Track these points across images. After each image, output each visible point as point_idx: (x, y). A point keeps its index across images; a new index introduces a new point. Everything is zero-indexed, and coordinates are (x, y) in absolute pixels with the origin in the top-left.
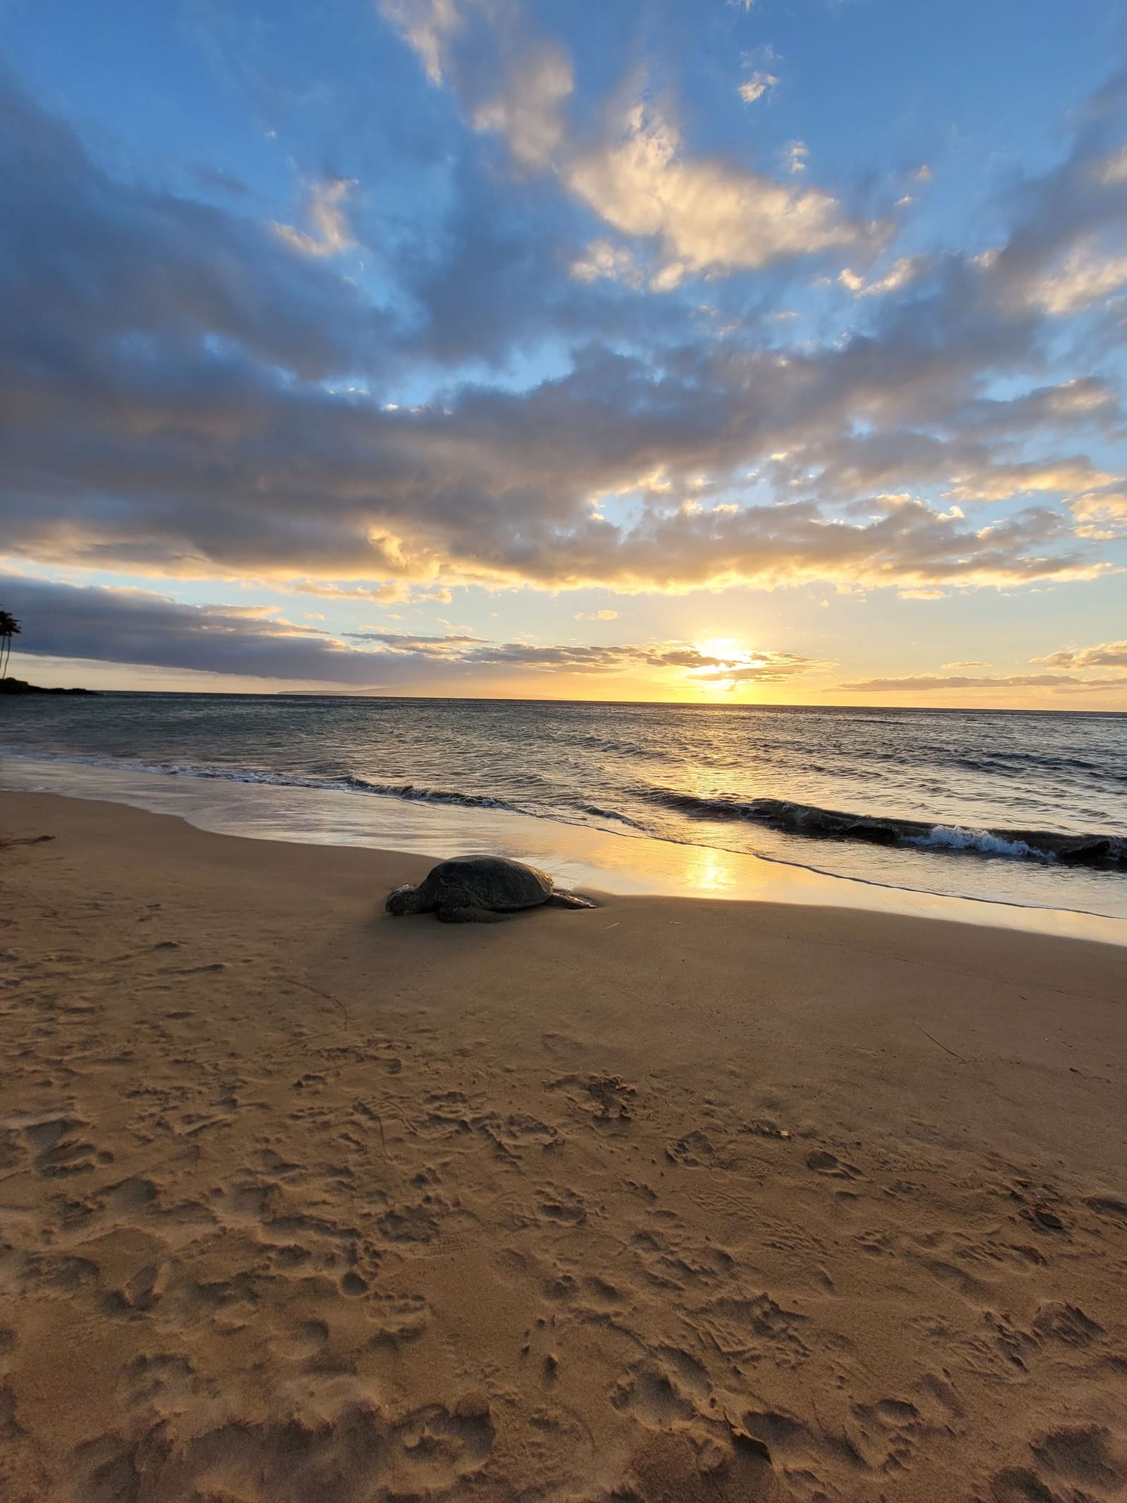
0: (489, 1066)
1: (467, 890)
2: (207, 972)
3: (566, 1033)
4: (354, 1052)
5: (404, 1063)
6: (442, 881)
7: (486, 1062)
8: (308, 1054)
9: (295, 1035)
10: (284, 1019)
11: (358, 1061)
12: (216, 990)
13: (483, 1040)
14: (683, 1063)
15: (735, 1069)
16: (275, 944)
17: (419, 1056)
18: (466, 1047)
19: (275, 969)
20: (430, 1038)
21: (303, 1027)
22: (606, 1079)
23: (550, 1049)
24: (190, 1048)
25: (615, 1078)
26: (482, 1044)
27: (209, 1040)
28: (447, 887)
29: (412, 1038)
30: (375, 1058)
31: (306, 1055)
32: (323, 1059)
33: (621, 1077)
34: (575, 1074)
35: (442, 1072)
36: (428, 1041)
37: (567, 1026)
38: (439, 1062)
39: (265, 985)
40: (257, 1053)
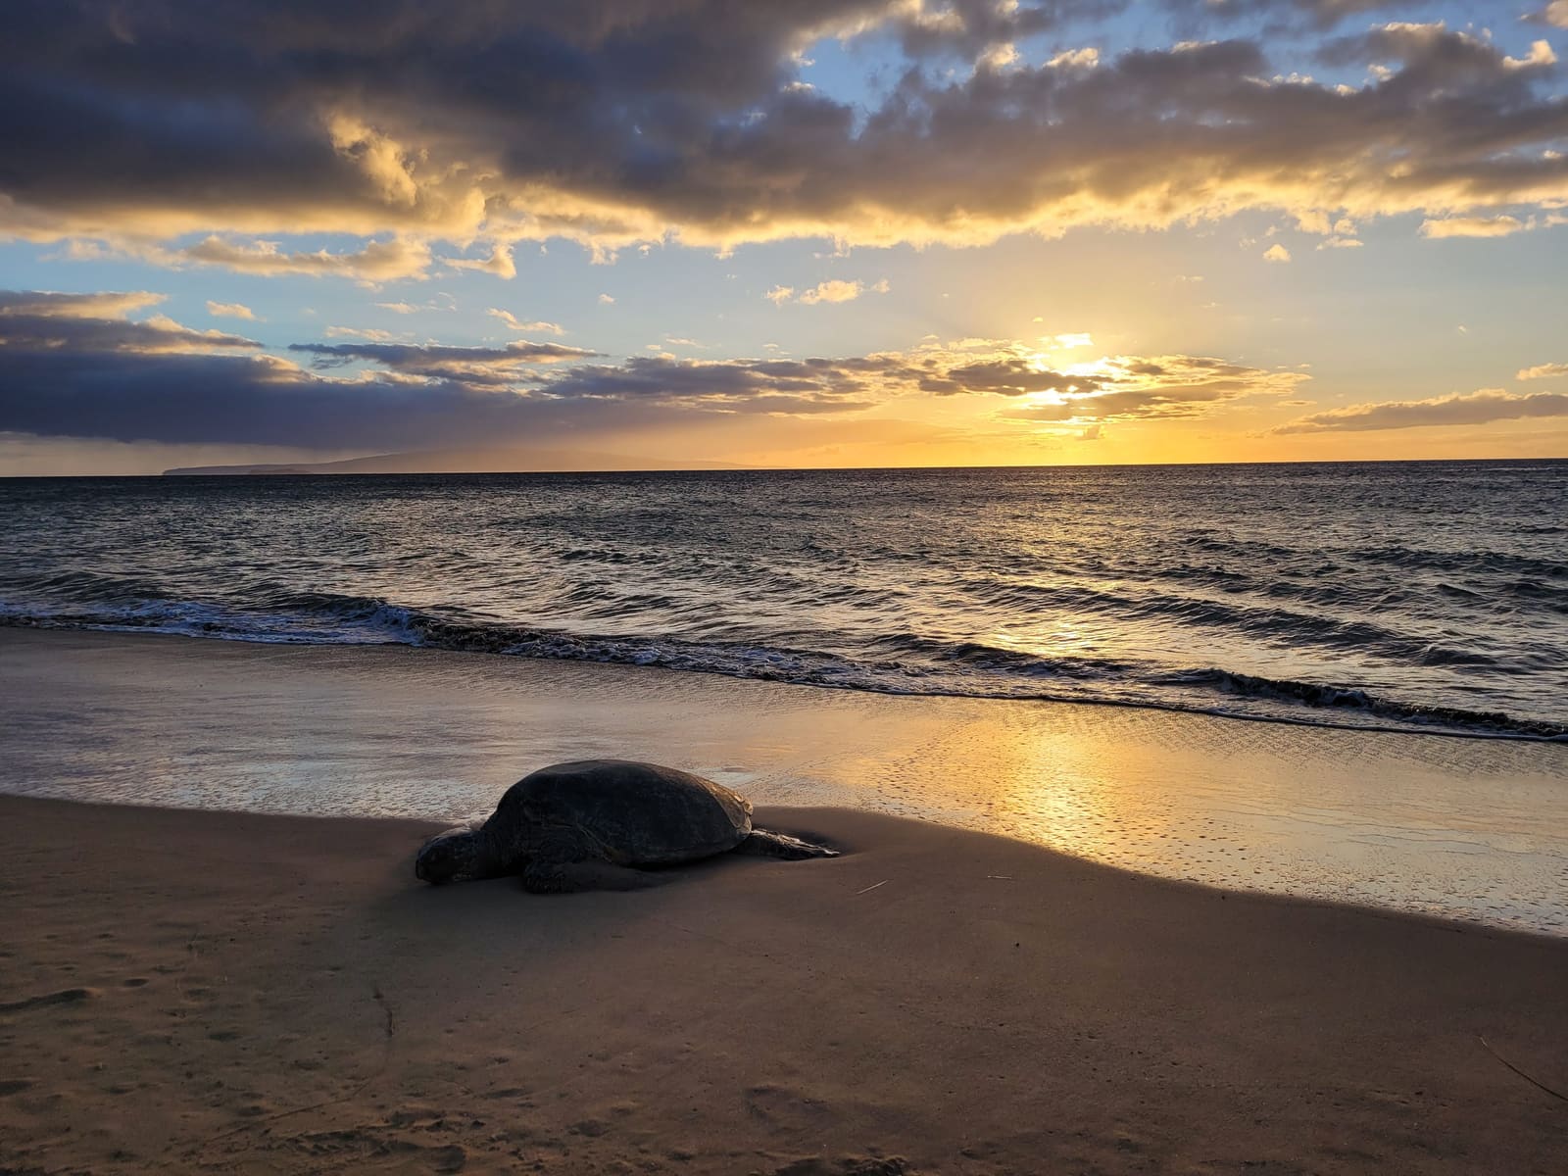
0: (643, 1152)
1: (581, 828)
2: (53, 1006)
3: (793, 1084)
4: (367, 1138)
5: (471, 1153)
6: (527, 812)
7: (637, 1144)
8: (274, 1146)
9: (245, 1113)
10: (219, 1084)
11: (376, 1155)
12: (77, 1039)
13: (628, 1104)
14: (1027, 1130)
15: (1130, 1136)
16: (190, 948)
17: (500, 1138)
18: (596, 1118)
19: (194, 994)
20: (522, 1105)
21: (261, 1096)
22: (878, 1163)
23: (761, 1115)
24: (32, 1146)
25: (893, 1161)
26: (624, 1112)
27: (68, 1129)
28: (539, 823)
29: (482, 1107)
30: (411, 1148)
31: (270, 1148)
32: (305, 1155)
33: (905, 1159)
34: (814, 1157)
35: (547, 1166)
36: (518, 1111)
37: (792, 1072)
38: (541, 1149)
39: (175, 1025)
40: (168, 1149)
